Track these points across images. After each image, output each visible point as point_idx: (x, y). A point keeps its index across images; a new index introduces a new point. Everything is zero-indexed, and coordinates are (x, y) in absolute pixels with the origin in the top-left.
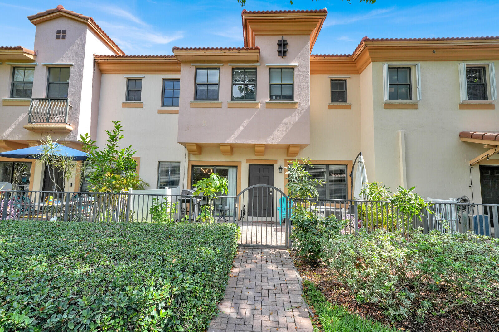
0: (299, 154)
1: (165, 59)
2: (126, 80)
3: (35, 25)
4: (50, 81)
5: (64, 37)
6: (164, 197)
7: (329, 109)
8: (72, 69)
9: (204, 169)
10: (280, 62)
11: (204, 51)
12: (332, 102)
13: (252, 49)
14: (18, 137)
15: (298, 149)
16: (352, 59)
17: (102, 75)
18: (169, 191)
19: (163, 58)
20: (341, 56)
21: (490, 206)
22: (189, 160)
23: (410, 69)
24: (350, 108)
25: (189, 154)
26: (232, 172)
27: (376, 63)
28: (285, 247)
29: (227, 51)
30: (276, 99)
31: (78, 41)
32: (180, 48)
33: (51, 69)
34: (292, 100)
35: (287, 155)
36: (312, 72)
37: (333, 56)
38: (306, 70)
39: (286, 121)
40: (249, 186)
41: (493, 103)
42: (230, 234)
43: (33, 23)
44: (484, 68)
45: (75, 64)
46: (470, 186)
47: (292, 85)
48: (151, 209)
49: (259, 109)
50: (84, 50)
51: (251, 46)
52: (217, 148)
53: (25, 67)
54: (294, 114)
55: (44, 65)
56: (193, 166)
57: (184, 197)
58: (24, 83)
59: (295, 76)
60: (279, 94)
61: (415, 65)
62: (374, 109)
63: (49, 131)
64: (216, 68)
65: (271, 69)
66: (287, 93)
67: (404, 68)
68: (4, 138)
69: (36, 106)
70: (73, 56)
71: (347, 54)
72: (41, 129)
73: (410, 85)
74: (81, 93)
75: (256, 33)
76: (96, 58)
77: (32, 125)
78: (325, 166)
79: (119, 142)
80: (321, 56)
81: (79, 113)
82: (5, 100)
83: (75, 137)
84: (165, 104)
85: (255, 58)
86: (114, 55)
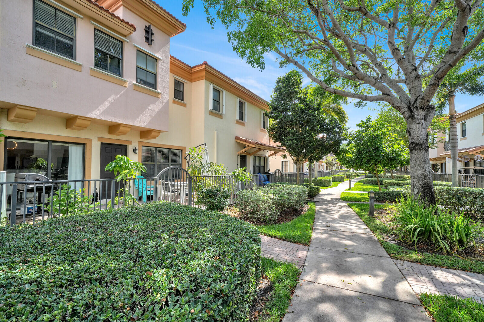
7: (173, 102)
10: (146, 49)
12: (174, 97)
13: (127, 23)
16: (191, 70)
20: (185, 64)
24: (186, 107)
27: (207, 81)
30: (140, 83)
34: (155, 89)
35: (141, 137)
37: (180, 62)
38: (167, 67)
39: (151, 107)
41: (245, 123)
44: (243, 103)
46: (237, 166)
47: (155, 75)
49: (126, 88)
54: (157, 103)
56: (6, 138)
59: (158, 68)
60: (144, 79)
61: (222, 91)
62: (205, 114)
64: (70, 16)
65: (138, 51)
66: (150, 80)
71: (189, 65)
73: (219, 103)
75: (124, 4)
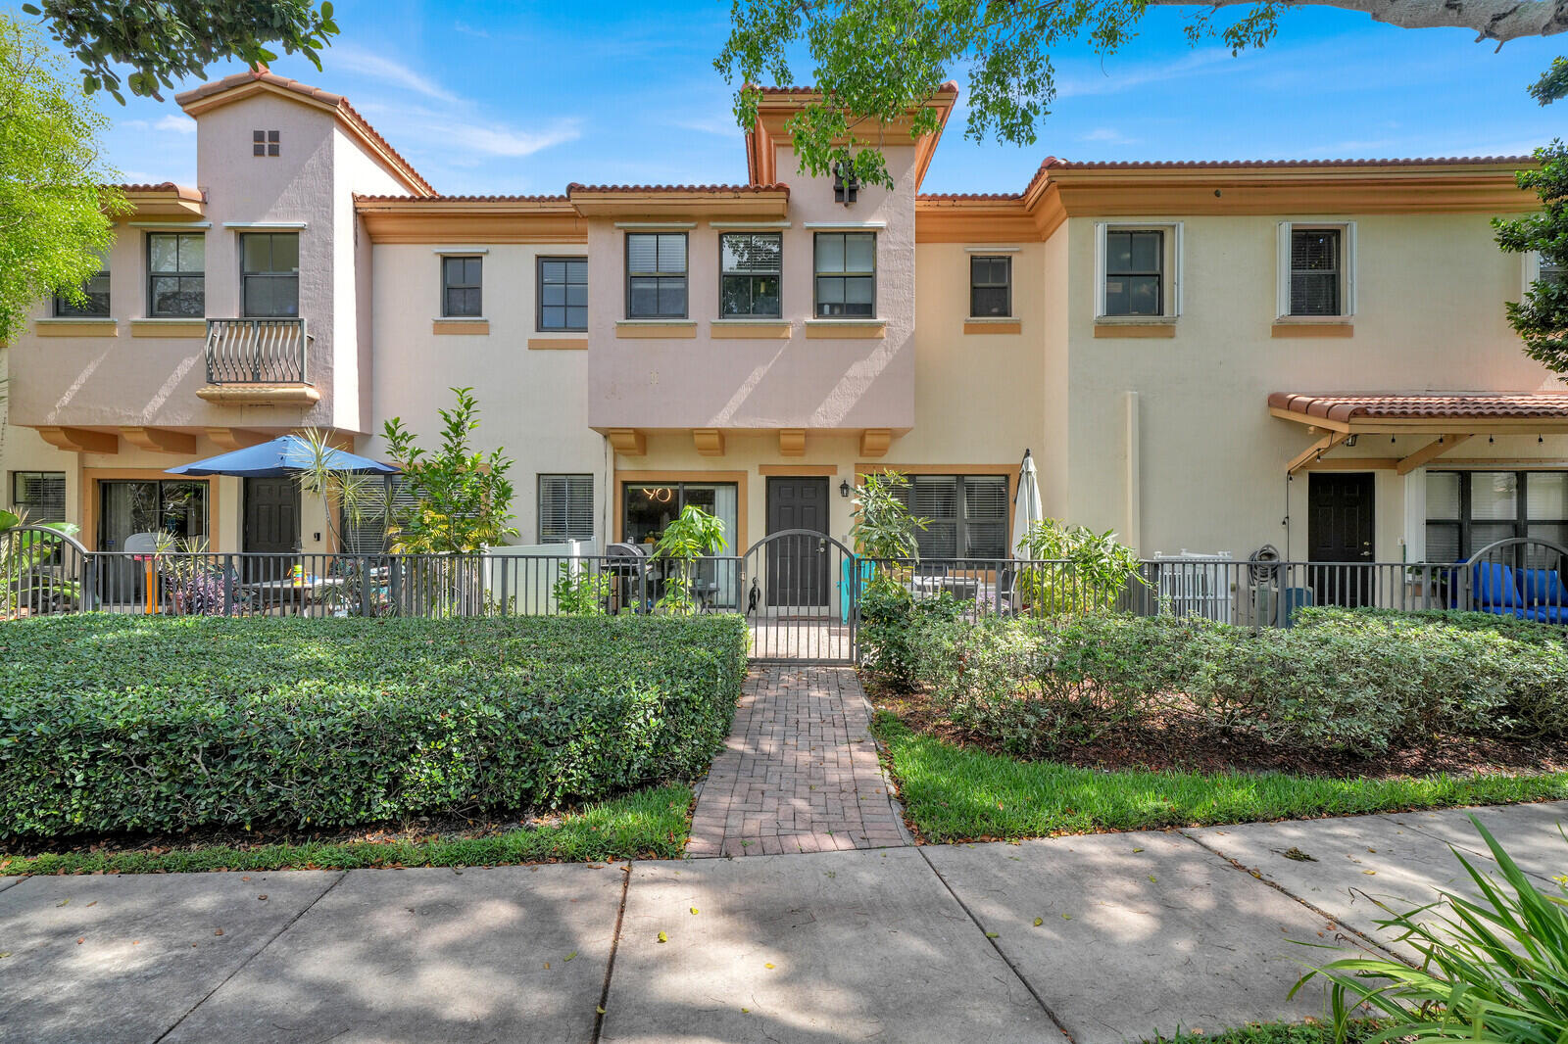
0: (889, 451)
1: (543, 204)
2: (438, 259)
3: (195, 117)
4: (247, 269)
5: (274, 152)
6: (561, 560)
7: (966, 333)
8: (302, 238)
9: (651, 491)
10: (841, 219)
11: (648, 194)
12: (974, 314)
13: (768, 189)
14: (180, 420)
15: (886, 440)
16: (1024, 206)
17: (376, 247)
18: (576, 548)
19: (538, 204)
20: (995, 197)
21: (1330, 567)
22: (615, 470)
23: (1162, 234)
24: (1019, 332)
25: (615, 453)
26: (723, 497)
27: (1079, 220)
28: (850, 662)
29: (707, 195)
30: (832, 315)
31: (313, 161)
32: (588, 186)
33: (245, 237)
34: (871, 317)
35: (861, 454)
36: (922, 238)
37: (974, 197)
38: (904, 240)
39: (856, 370)
40: (768, 533)
41: (1352, 321)
42: (734, 632)
43: (189, 113)
44: (1337, 233)
45: (310, 225)
46: (1284, 523)
47: (870, 278)
48: (556, 587)
49: (788, 342)
50: (332, 186)
51: (766, 184)
52: (688, 439)
53: (178, 234)
54: (874, 354)
55: (229, 228)
56: (625, 484)
57: (617, 561)
58: (178, 276)
59: (879, 256)
60: (839, 299)
61: (1174, 226)
62: (1070, 340)
63: (264, 402)
64: (679, 234)
65: (817, 235)
66: (857, 296)
67: (1147, 232)
68: (146, 423)
69: (221, 339)
70: (303, 205)
71: (1010, 194)
72: (243, 397)
73: (1160, 277)
74: (332, 302)
75: (779, 142)
76: (359, 205)
77: (217, 388)
78: (954, 478)
79: (469, 438)
80: (944, 197)
81: (332, 356)
82: (136, 324)
83: (326, 416)
84: (545, 324)
85: (778, 210)
86: (408, 195)
